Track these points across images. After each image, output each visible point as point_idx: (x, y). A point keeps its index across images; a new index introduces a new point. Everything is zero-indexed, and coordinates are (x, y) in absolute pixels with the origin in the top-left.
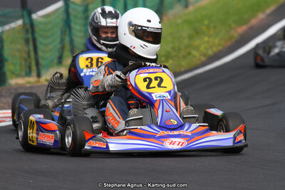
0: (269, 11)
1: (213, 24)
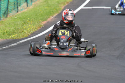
1: (32, 20)
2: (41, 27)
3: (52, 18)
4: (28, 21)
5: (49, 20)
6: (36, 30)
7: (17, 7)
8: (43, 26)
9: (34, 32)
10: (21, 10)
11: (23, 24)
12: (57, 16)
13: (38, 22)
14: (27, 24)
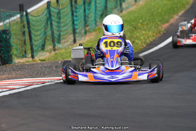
0: (180, 14)
1: (146, 23)
2: (162, 33)
3: (176, 17)
4: (139, 25)
5: (172, 21)
6: (154, 38)
7: (121, 4)
8: (165, 32)
9: (151, 42)
10: (127, 8)
11: (133, 30)
12: (184, 14)
13: (156, 26)
14: (140, 31)
